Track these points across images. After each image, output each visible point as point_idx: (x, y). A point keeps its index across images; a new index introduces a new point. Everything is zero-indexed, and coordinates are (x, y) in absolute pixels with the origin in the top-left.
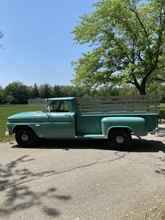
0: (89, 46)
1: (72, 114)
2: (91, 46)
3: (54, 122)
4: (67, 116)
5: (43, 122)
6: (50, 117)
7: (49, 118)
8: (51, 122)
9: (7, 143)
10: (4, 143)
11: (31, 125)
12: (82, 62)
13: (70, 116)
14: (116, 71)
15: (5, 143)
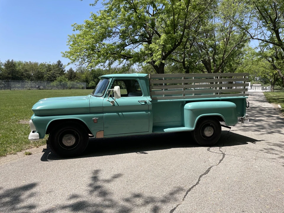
0: (90, 5)
1: (148, 99)
2: (93, 5)
3: (122, 112)
4: (142, 101)
5: (103, 113)
6: (116, 104)
7: (114, 105)
8: (117, 112)
9: (19, 153)
10: (12, 155)
11: (83, 118)
12: (90, 26)
13: (146, 102)
14: (130, 44)
15: (15, 154)
